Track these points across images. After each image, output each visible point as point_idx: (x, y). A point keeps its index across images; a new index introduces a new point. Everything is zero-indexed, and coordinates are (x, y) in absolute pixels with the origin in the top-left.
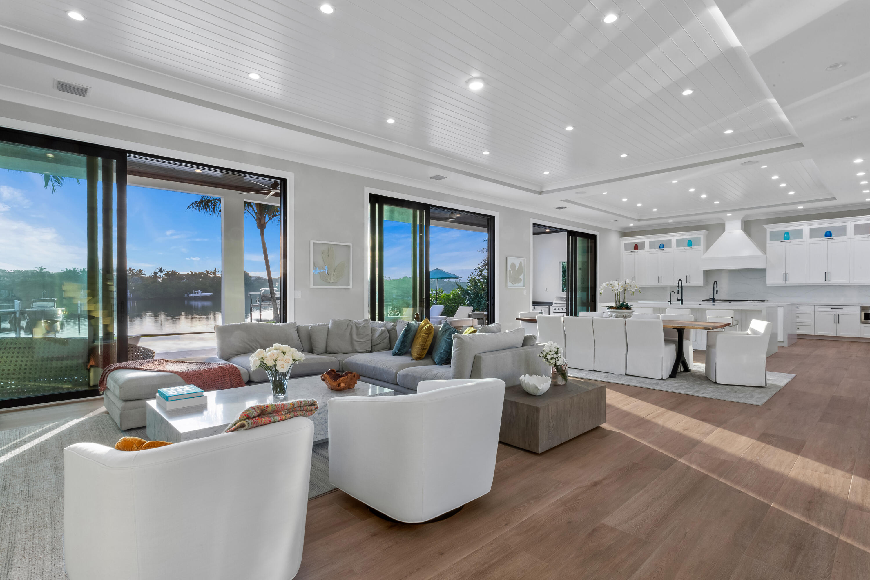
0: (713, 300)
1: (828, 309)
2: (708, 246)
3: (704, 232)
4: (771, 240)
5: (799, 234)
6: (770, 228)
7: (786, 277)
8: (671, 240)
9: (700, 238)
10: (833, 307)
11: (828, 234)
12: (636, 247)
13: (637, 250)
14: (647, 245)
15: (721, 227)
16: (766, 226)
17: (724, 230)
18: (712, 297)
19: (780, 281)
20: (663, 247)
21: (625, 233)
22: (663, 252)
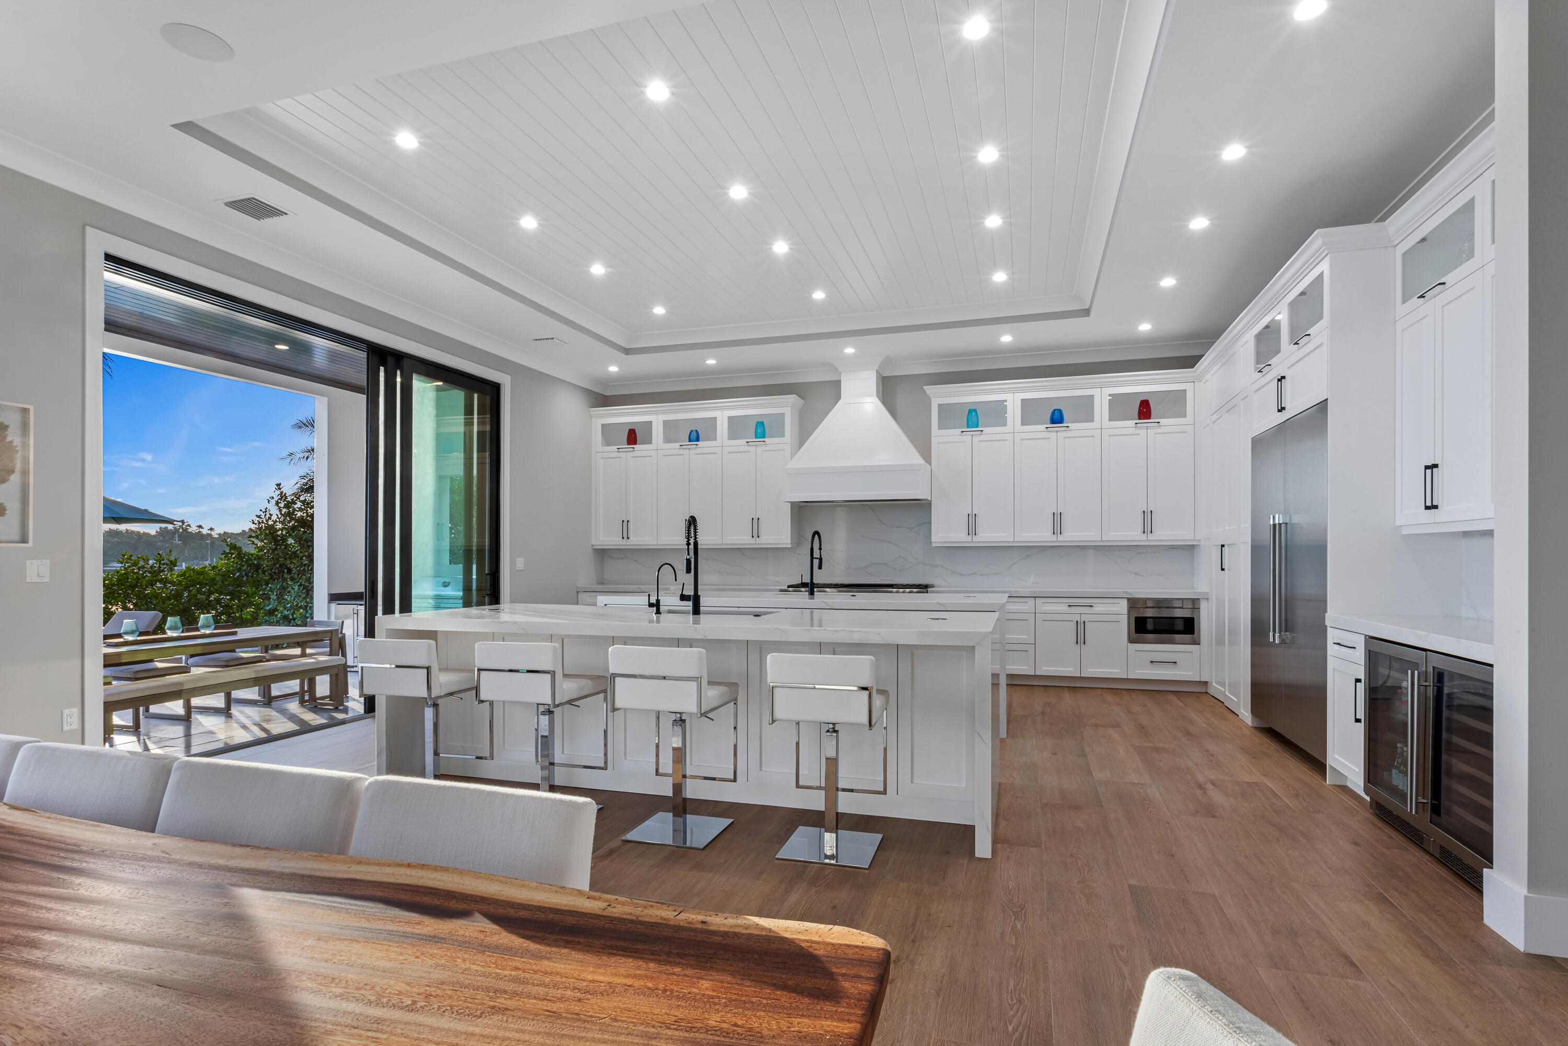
0: (811, 585)
1: (1060, 607)
2: (803, 435)
3: (792, 398)
4: (940, 428)
5: (997, 412)
6: (940, 395)
7: (972, 523)
8: (714, 420)
9: (782, 415)
10: (1074, 599)
11: (1057, 418)
12: (632, 438)
13: (635, 443)
14: (658, 432)
15: (833, 390)
16: (929, 389)
17: (838, 397)
19: (959, 536)
20: (698, 440)
21: (603, 400)
22: (698, 451)
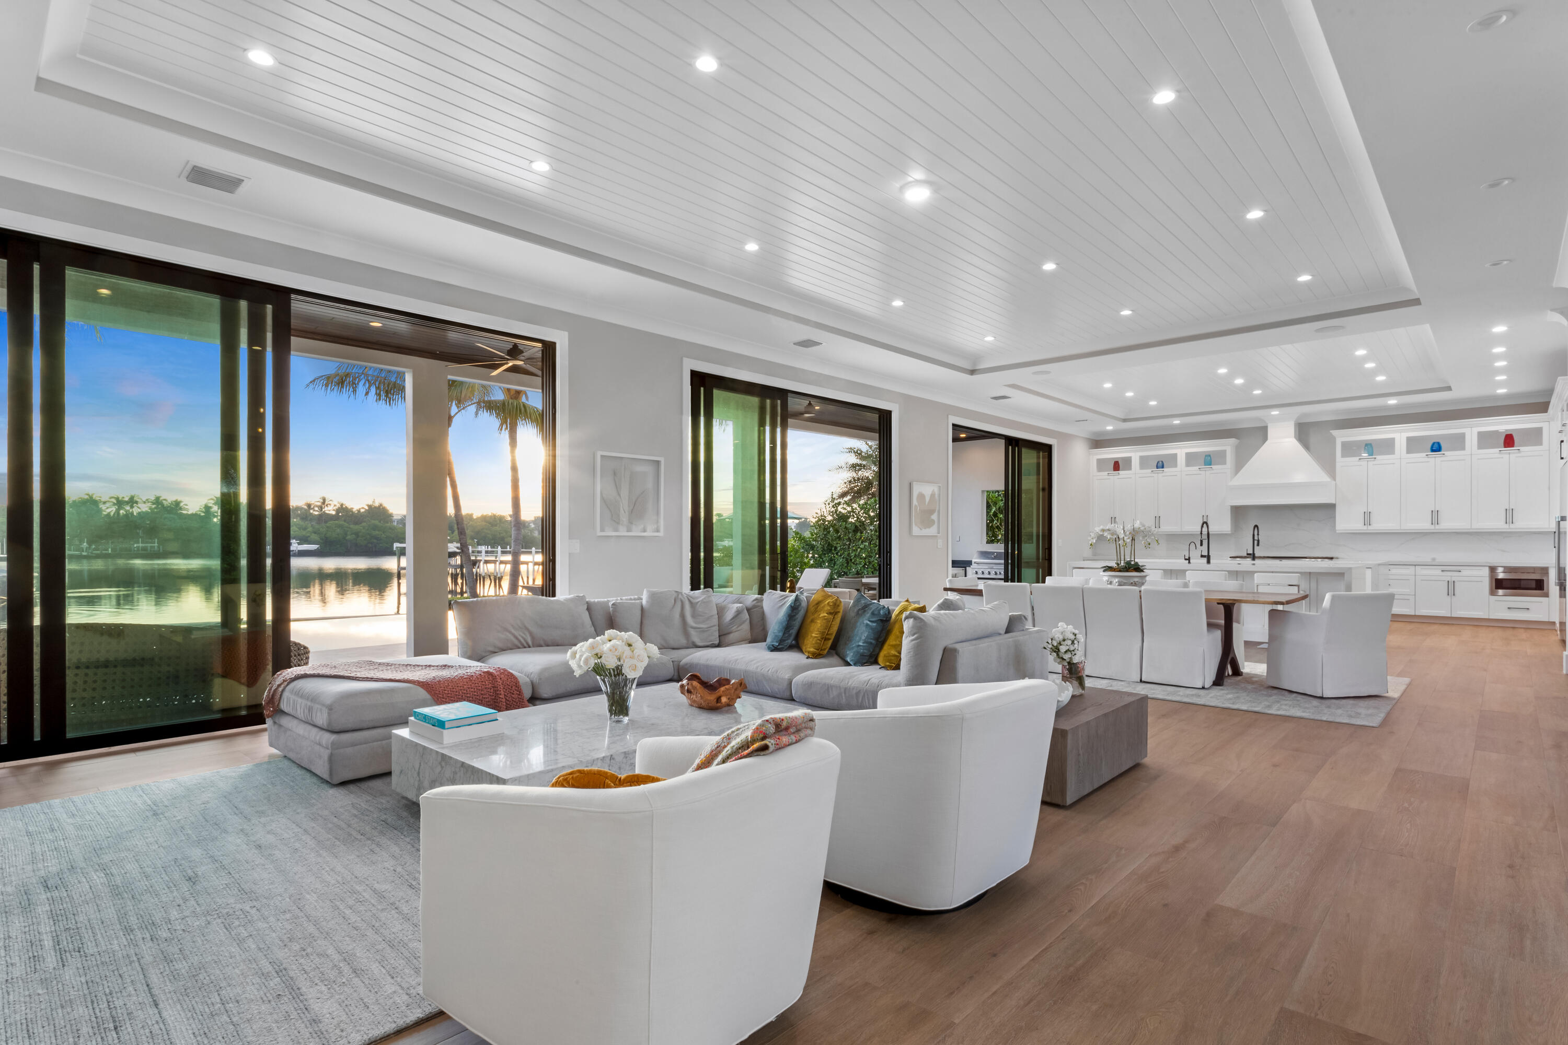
0: (1253, 557)
1: (1437, 572)
2: (1240, 464)
3: (1232, 441)
4: (1343, 456)
5: (1388, 446)
6: (1342, 436)
7: (1367, 518)
8: (1176, 455)
9: (1225, 452)
10: (1445, 567)
11: (1436, 448)
12: (1116, 466)
13: (1118, 470)
14: (1135, 463)
15: (1261, 433)
16: (1335, 433)
17: (1265, 439)
18: (1251, 552)
19: (1358, 526)
20: (1163, 467)
21: (1098, 443)
22: (1164, 474)
